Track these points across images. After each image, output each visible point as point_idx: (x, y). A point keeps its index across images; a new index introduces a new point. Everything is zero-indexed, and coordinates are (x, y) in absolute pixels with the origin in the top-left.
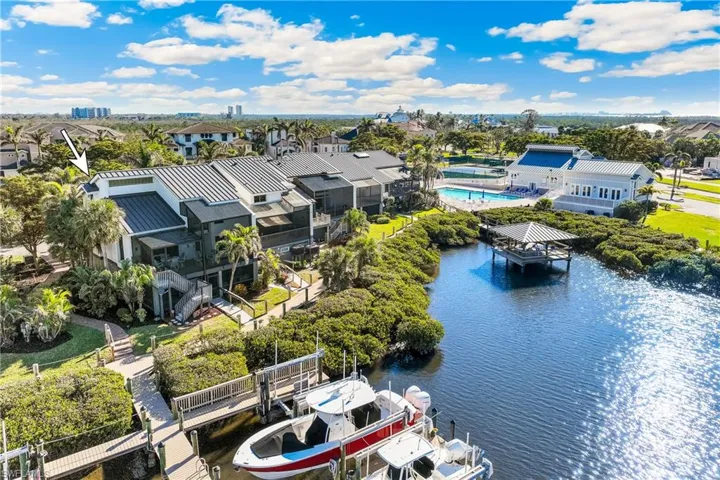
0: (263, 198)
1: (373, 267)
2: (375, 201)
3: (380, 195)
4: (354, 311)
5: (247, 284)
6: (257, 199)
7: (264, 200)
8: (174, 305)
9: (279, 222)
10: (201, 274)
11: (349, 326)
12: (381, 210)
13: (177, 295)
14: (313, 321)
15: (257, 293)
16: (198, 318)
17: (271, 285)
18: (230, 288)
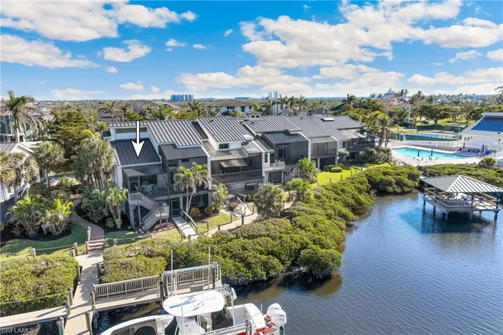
0: (226, 146)
1: (304, 204)
2: (330, 154)
3: (336, 150)
4: (268, 236)
5: (202, 209)
6: (221, 146)
7: (228, 148)
8: (142, 218)
9: (236, 164)
10: (166, 198)
11: (258, 247)
12: (336, 162)
13: (145, 211)
14: (231, 240)
15: (208, 216)
16: (157, 229)
17: (222, 211)
18: (187, 210)
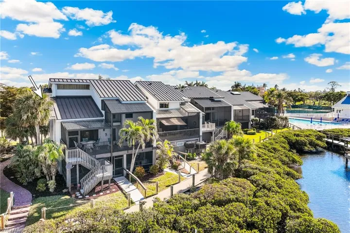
0: (166, 106)
1: (250, 161)
5: (146, 167)
6: (162, 106)
7: (168, 107)
8: (80, 178)
9: (176, 122)
10: (108, 155)
12: (250, 126)
13: (84, 171)
14: (196, 208)
15: (153, 175)
16: (98, 192)
17: (167, 170)
18: (131, 170)
